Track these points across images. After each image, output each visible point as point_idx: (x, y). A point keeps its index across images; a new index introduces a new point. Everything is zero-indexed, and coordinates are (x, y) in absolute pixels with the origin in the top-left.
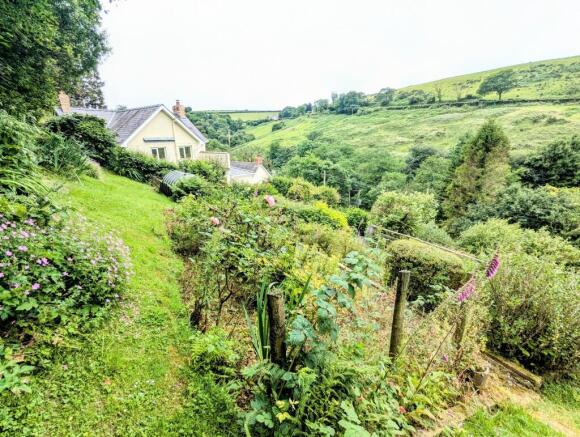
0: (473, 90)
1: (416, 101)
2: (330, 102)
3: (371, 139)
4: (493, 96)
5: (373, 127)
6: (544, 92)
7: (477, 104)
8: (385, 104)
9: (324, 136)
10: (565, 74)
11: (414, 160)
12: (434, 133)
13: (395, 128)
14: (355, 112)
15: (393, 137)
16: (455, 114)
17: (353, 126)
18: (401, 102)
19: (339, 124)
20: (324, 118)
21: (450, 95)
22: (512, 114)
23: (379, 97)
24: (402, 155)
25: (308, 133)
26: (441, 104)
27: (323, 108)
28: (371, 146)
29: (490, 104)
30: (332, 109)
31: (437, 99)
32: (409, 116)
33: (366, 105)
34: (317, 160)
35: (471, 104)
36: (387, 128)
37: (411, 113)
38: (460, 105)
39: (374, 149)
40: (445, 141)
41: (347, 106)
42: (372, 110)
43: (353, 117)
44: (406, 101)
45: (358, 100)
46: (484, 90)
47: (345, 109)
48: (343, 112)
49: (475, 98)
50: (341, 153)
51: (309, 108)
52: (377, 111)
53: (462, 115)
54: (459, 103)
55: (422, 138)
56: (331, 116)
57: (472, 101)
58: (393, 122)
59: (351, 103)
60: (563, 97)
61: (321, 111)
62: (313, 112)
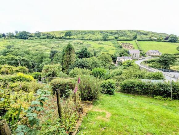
0: (63, 35)
1: (48, 37)
2: (15, 34)
3: (36, 48)
4: (68, 37)
5: (36, 44)
6: (78, 37)
7: (65, 39)
8: (38, 37)
9: (15, 47)
10: (81, 34)
11: (52, 54)
12: (56, 46)
13: (44, 44)
14: (27, 38)
15: (44, 48)
16: (60, 41)
17: (28, 43)
19: (21, 42)
20: (13, 40)
21: (58, 36)
22: (73, 42)
23: (36, 34)
24: (48, 53)
25: (6, 46)
26: (56, 38)
27: (11, 36)
28: (37, 50)
29: (68, 39)
30: (16, 37)
31: (55, 37)
32: (48, 41)
33: (31, 36)
34: (14, 56)
35: (64, 39)
36: (41, 45)
37: (48, 40)
38: (61, 39)
39: (38, 51)
40: (60, 48)
41: (23, 36)
42: (34, 38)
43: (27, 40)
44: (45, 36)
45: (28, 34)
46: (66, 35)
47: (22, 37)
48: (22, 38)
49: (64, 37)
50: (25, 53)
51: (4, 35)
52: (36, 39)
53: (62, 41)
54: (61, 38)
55: (53, 47)
56: (16, 39)
57: (64, 38)
58: (43, 43)
59: (25, 35)
60: (82, 38)
61: (11, 37)
62: (6, 37)
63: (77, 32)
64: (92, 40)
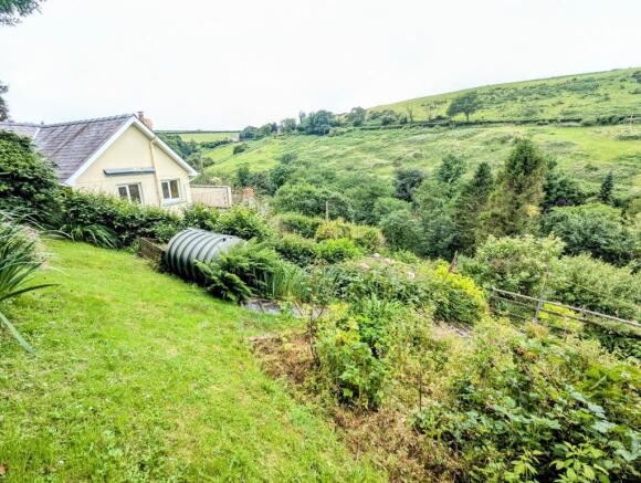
0: (443, 111)
1: (388, 121)
2: (298, 122)
3: (348, 161)
4: (461, 117)
5: (349, 148)
6: (505, 113)
7: (447, 125)
8: (356, 124)
9: (299, 159)
10: (520, 97)
12: (411, 155)
13: (371, 149)
14: (327, 132)
15: (371, 159)
16: (427, 135)
17: (327, 147)
18: (374, 122)
19: (311, 145)
20: (292, 140)
21: (421, 115)
22: (483, 135)
23: (351, 117)
25: (279, 155)
26: (414, 124)
27: (290, 128)
28: (349, 169)
29: (460, 125)
30: (300, 129)
31: (409, 120)
32: (384, 136)
33: (338, 124)
35: (442, 125)
36: (364, 150)
37: (385, 134)
38: (432, 126)
39: (353, 173)
40: (423, 162)
41: (318, 126)
42: (345, 130)
43: (324, 138)
44: (378, 122)
45: (329, 120)
46: (453, 111)
47: (316, 129)
48: (313, 133)
49: (444, 119)
51: (274, 128)
52: (350, 131)
53: (436, 136)
54: (430, 124)
55: (400, 159)
56: (301, 137)
57: (442, 122)
58: (369, 143)
59: (322, 123)
60: (522, 118)
61: (288, 131)
62: (279, 132)
63: (500, 95)
64: (578, 121)
